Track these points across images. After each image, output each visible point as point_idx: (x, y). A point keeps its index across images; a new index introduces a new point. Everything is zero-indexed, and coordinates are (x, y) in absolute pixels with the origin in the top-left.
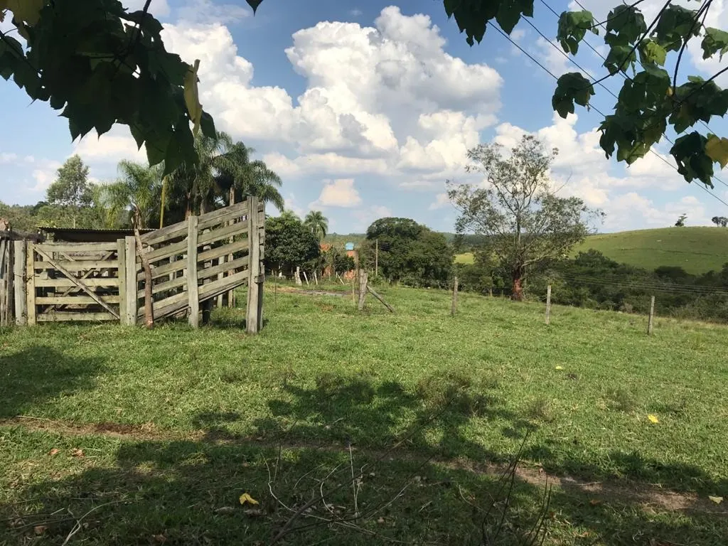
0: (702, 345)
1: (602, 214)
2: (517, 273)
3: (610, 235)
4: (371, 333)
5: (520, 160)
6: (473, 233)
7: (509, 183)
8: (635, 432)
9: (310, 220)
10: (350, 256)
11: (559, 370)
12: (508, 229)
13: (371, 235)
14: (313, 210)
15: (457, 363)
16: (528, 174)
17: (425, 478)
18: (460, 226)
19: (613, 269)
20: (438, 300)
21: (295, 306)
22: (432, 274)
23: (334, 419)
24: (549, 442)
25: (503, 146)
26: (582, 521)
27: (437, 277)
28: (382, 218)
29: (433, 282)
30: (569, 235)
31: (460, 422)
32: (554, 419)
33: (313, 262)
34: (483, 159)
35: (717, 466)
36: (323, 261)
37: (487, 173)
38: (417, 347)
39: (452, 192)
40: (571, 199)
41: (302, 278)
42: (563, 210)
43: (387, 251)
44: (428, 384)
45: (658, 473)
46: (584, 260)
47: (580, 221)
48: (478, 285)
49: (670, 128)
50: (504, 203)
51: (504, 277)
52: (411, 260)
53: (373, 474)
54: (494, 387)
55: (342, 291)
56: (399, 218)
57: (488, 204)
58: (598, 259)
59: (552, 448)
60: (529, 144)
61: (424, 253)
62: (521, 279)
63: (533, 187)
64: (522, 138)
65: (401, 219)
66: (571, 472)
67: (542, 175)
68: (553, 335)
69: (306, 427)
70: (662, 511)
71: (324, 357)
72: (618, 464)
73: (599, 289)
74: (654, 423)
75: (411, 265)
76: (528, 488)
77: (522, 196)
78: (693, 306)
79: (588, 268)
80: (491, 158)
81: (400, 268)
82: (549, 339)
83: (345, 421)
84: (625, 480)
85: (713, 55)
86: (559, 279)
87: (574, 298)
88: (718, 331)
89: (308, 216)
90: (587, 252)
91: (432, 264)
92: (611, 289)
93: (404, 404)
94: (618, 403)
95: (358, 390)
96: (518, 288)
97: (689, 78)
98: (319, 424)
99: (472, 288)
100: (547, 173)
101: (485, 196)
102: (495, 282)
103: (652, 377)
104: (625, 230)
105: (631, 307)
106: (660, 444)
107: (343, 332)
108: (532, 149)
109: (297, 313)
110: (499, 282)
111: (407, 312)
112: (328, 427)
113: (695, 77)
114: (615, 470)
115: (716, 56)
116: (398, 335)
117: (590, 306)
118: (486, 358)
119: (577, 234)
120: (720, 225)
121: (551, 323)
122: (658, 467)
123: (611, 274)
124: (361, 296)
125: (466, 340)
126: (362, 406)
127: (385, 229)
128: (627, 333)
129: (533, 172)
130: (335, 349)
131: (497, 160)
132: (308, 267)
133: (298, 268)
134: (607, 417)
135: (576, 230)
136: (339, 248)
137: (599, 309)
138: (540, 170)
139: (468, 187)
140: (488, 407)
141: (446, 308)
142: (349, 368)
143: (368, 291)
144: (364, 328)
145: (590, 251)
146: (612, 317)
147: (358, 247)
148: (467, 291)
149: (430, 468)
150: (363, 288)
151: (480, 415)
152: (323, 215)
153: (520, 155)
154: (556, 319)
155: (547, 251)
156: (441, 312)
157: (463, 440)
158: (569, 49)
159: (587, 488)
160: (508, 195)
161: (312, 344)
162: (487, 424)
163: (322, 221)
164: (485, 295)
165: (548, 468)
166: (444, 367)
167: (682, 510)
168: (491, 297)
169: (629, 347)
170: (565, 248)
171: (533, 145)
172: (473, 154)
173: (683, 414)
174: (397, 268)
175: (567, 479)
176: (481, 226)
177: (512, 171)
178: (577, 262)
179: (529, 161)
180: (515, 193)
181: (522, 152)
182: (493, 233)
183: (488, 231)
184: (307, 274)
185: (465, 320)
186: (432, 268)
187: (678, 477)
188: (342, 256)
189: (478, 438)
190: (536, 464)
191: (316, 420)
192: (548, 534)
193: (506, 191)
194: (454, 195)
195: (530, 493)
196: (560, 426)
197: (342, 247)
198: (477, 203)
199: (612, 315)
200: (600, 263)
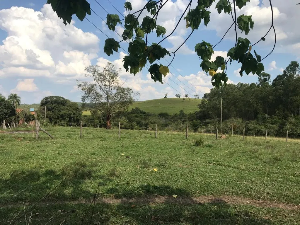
0: (173, 140)
1: (139, 94)
2: (108, 118)
3: (143, 102)
4: (41, 149)
5: (107, 72)
6: (89, 102)
7: (103, 82)
8: (149, 176)
9: (11, 98)
10: (32, 114)
11: (123, 155)
12: (104, 100)
13: (43, 104)
14: (12, 93)
15: (81, 158)
16: (110, 78)
17: (63, 210)
18: (83, 99)
19: (144, 114)
20: (75, 131)
21: (2, 140)
22: (72, 120)
23: (19, 191)
24: (117, 185)
25: (99, 66)
26: (128, 214)
27: (75, 122)
28: (48, 96)
29: (73, 124)
30: (127, 102)
31: (80, 183)
32: (119, 175)
33: (13, 118)
34: (92, 72)
35: (175, 184)
36: (18, 117)
37: (94, 78)
38: (63, 153)
39: (79, 85)
40: (127, 88)
41: (7, 126)
42: (125, 92)
43: (51, 111)
44: (67, 169)
45: (156, 190)
46: (134, 111)
47: (131, 97)
48: (93, 124)
49: (148, 62)
50: (102, 89)
51: (104, 120)
52: (62, 115)
53: (38, 213)
54: (96, 166)
55: (28, 131)
56: (56, 96)
57: (95, 90)
58: (139, 111)
59: (118, 187)
60: (110, 66)
61: (68, 111)
62: (110, 120)
63: (112, 83)
64: (107, 63)
65: (57, 97)
66: (125, 196)
67: (116, 79)
68: (121, 142)
69: (4, 197)
70: (157, 204)
71: (16, 162)
72: (143, 189)
73: (140, 122)
74: (155, 171)
75: (62, 117)
76: (108, 206)
77: (109, 87)
78: (171, 126)
79: (135, 115)
80: (95, 71)
81: (57, 118)
82: (120, 143)
83: (25, 191)
84: (144, 195)
85: (160, 36)
86: (125, 119)
87: (131, 127)
88: (178, 134)
89: (10, 96)
90: (135, 108)
91: (72, 116)
92: (144, 122)
93: (55, 179)
94: (144, 166)
95: (33, 176)
96: (109, 124)
97: (153, 43)
98: (11, 194)
99: (90, 125)
100: (118, 78)
101: (94, 87)
102: (100, 122)
103: (156, 154)
104: (148, 100)
105: (151, 128)
106: (158, 179)
107: (27, 149)
108: (111, 68)
109: (3, 143)
110: (102, 122)
111: (60, 138)
112: (15, 195)
113: (154, 43)
114: (141, 192)
115: (161, 36)
116: (54, 148)
117: (137, 129)
118: (94, 154)
119: (130, 102)
120: (178, 97)
121: (121, 137)
122: (156, 187)
123: (144, 116)
124: (37, 132)
125: (86, 147)
126: (34, 183)
127: (49, 101)
128: (149, 138)
129: (112, 77)
130: (22, 158)
131: (98, 72)
132: (10, 120)
133: (4, 121)
134: (140, 171)
135: (130, 100)
136: (26, 110)
137: (140, 130)
138: (115, 77)
139: (86, 83)
140: (93, 174)
141: (78, 135)
142: (28, 166)
143: (40, 130)
144: (38, 147)
145: (136, 108)
146: (144, 133)
147: (37, 109)
148: (89, 127)
149: (65, 205)
150: (38, 129)
151: (89, 178)
152: (18, 96)
153: (107, 70)
154: (123, 135)
155: (119, 109)
156: (75, 136)
157: (81, 190)
158: (111, 29)
159: (131, 201)
160: (103, 87)
161: (9, 157)
162: (92, 182)
163: (17, 98)
164: (96, 128)
165: (116, 196)
166: (75, 160)
167: (163, 202)
168: (99, 128)
169: (149, 143)
170: (126, 107)
171: (112, 67)
172: (88, 69)
173: (165, 166)
174: (56, 118)
175: (124, 199)
176: (92, 99)
177: (104, 77)
178: (131, 113)
179: (110, 73)
180: (106, 85)
181: (108, 69)
182: (98, 102)
183: (96, 101)
184: (9, 123)
185: (86, 139)
186: (73, 117)
187: (162, 190)
188: (28, 114)
189: (88, 188)
190: (111, 195)
191: (10, 193)
192: (115, 223)
193: (102, 85)
194: (80, 86)
195: (108, 208)
196: (122, 178)
197: (28, 110)
198: (90, 90)
199: (144, 132)
200: (140, 112)
